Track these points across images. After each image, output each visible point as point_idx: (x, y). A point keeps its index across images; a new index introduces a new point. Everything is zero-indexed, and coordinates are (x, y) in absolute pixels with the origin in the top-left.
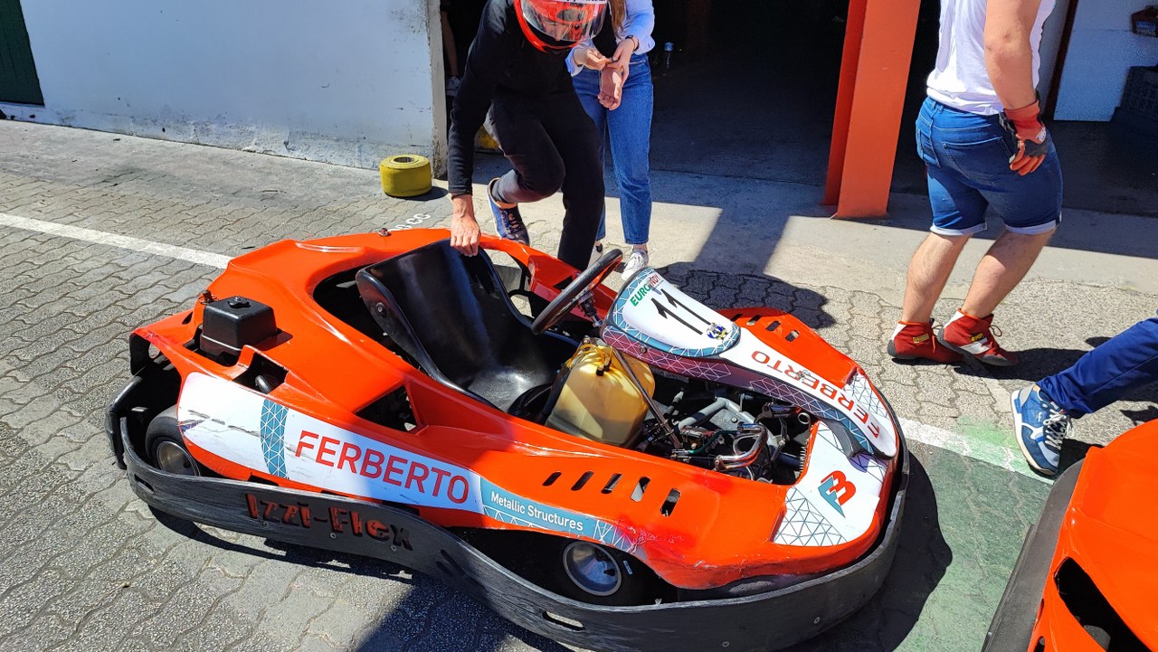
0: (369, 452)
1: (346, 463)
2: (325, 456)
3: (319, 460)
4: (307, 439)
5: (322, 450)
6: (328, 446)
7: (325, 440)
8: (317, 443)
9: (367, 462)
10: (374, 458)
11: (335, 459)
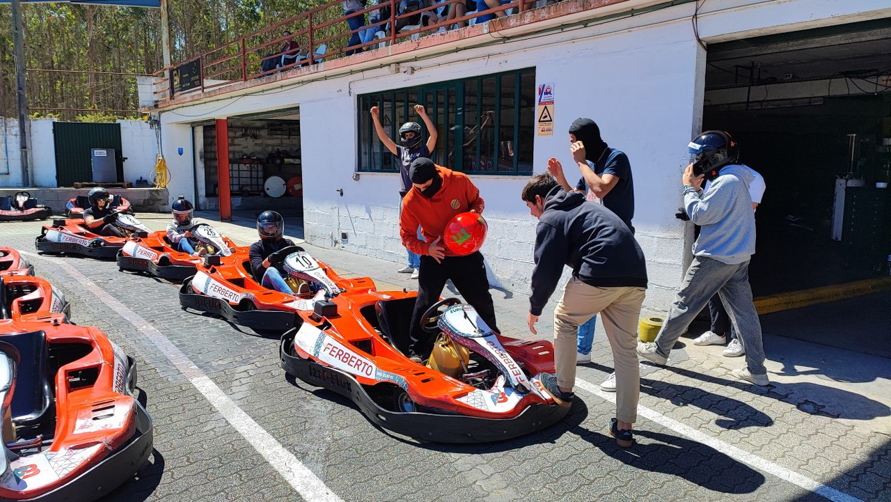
0: (346, 353)
1: (338, 356)
2: (332, 353)
3: (330, 354)
4: (329, 346)
5: (332, 350)
6: (335, 349)
7: (334, 347)
8: (331, 347)
9: (344, 357)
10: (347, 356)
11: (335, 354)
